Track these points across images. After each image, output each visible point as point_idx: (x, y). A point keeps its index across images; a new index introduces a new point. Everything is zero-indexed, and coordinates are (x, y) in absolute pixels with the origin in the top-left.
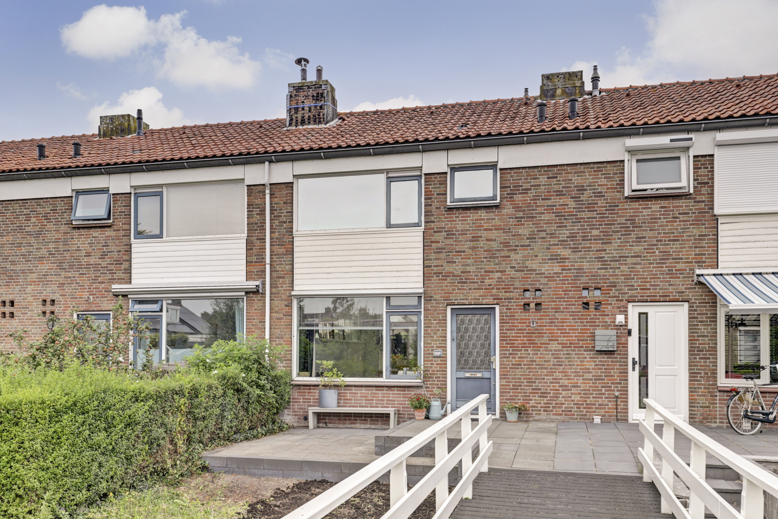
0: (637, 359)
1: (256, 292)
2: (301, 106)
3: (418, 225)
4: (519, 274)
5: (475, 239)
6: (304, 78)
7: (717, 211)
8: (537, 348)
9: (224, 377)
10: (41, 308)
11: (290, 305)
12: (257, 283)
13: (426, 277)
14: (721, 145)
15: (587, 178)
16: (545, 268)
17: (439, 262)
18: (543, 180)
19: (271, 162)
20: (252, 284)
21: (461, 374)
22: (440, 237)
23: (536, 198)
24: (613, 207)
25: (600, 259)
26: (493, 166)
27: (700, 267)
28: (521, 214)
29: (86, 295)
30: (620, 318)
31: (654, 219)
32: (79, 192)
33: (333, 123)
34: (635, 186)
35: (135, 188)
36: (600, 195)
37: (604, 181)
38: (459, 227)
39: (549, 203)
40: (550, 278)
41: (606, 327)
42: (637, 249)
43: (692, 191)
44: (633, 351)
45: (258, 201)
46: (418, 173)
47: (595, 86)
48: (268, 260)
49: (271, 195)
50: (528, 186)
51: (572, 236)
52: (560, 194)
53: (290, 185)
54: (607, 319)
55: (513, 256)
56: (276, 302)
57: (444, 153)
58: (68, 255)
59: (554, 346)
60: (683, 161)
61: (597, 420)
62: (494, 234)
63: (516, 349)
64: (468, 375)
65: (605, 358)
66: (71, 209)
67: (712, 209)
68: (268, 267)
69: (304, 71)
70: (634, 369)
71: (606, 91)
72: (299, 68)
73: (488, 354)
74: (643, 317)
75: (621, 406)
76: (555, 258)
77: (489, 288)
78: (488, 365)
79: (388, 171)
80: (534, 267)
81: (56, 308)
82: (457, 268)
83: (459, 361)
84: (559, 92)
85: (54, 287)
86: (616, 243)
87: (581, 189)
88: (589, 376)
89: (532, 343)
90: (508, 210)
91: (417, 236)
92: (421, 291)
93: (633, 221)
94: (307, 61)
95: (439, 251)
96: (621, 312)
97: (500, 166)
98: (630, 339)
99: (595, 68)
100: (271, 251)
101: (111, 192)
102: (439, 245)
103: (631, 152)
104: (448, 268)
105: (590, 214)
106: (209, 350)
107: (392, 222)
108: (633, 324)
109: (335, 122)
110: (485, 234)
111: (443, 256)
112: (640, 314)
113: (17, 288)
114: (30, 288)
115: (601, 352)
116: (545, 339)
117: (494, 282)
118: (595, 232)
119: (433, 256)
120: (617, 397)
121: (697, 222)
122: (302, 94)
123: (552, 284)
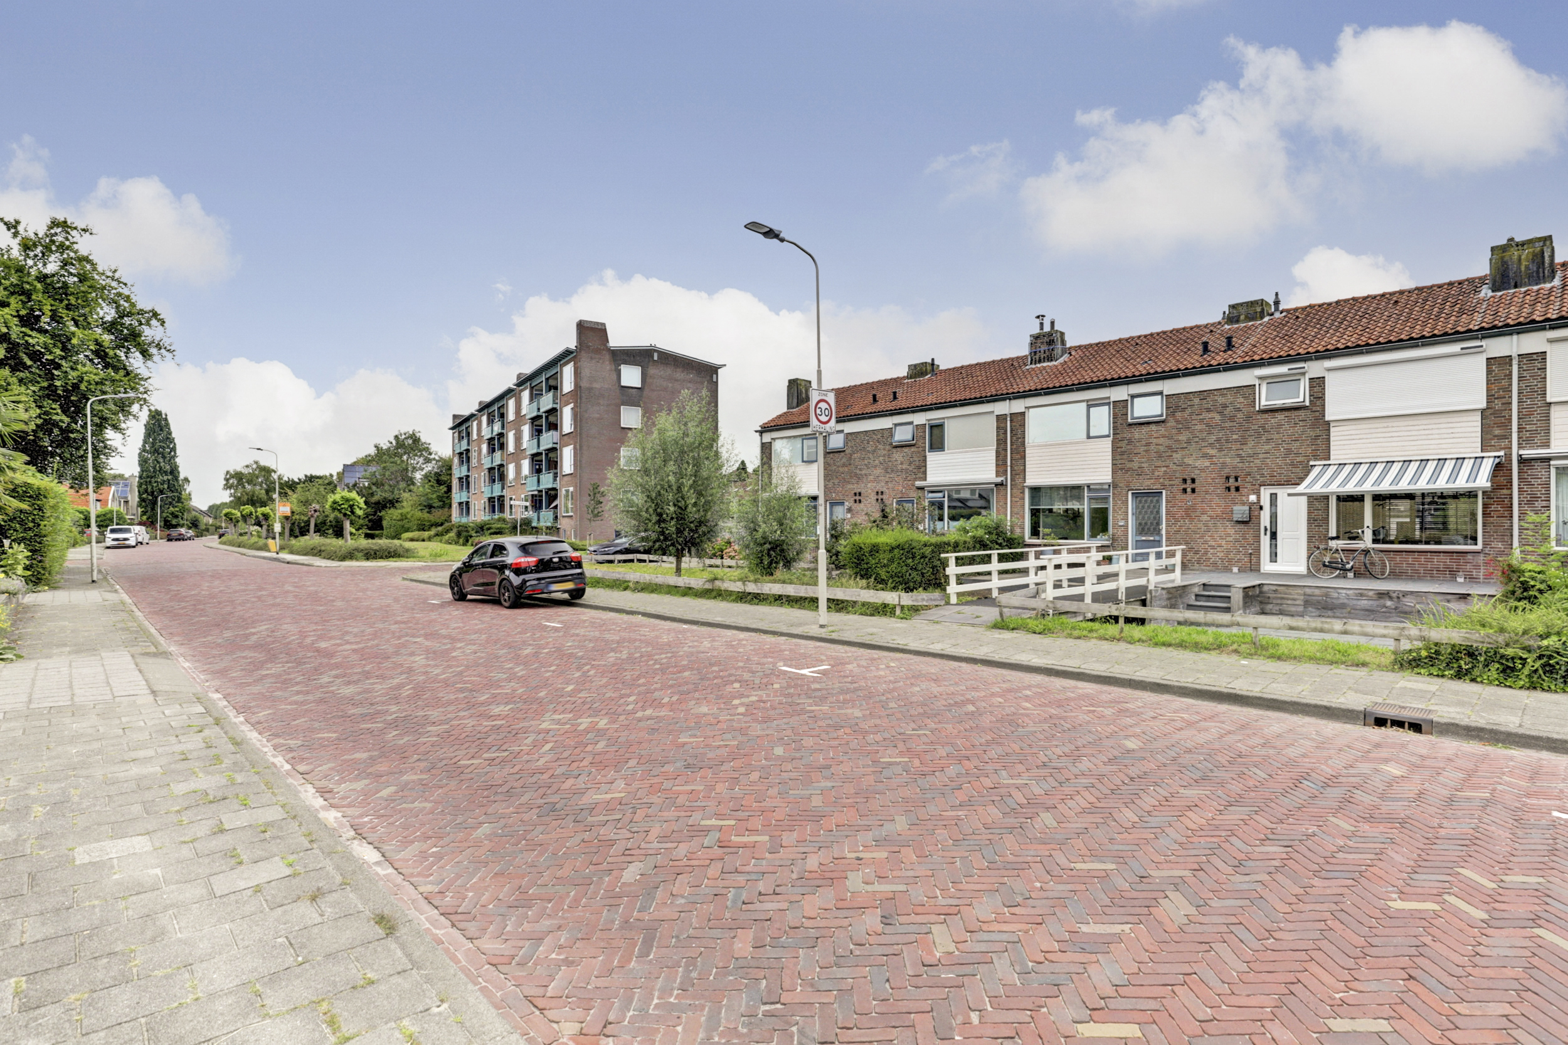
0: (1269, 528)
1: (1001, 484)
2: (1038, 350)
3: (1108, 436)
4: (1179, 468)
5: (1148, 444)
6: (1042, 329)
7: (1327, 418)
8: (1192, 520)
9: (974, 537)
10: (876, 497)
11: (1023, 493)
12: (1002, 479)
13: (1114, 472)
14: (1329, 370)
15: (1230, 398)
16: (1198, 464)
17: (1123, 461)
18: (1196, 401)
19: (1010, 399)
20: (999, 480)
21: (1139, 538)
22: (1123, 444)
23: (1191, 414)
24: (1248, 418)
25: (1239, 456)
26: (1161, 393)
27: (1316, 460)
28: (1180, 426)
29: (900, 488)
30: (1253, 498)
31: (1280, 426)
32: (896, 425)
33: (1061, 360)
34: (1263, 403)
35: (929, 420)
36: (1239, 410)
37: (1242, 400)
38: (1137, 436)
39: (1201, 417)
40: (1202, 470)
41: (1244, 504)
42: (1267, 447)
43: (1307, 403)
44: (1265, 519)
45: (1002, 425)
46: (1107, 401)
47: (1277, 309)
48: (1009, 463)
49: (1011, 421)
50: (1186, 406)
51: (1218, 440)
52: (1209, 410)
53: (1023, 414)
54: (1244, 498)
55: (1175, 455)
56: (1014, 491)
57: (1126, 387)
58: (890, 464)
59: (1205, 518)
60: (1302, 383)
61: (1235, 570)
62: (1161, 441)
63: (1177, 520)
64: (1144, 538)
65: (1242, 526)
66: (892, 436)
67: (1324, 416)
68: (1009, 468)
69: (1042, 324)
70: (1265, 534)
71: (1288, 311)
72: (1038, 321)
73: (1159, 523)
74: (1274, 498)
75: (1254, 560)
76: (1205, 456)
77: (1158, 478)
78: (1159, 533)
79: (1088, 401)
80: (1190, 462)
81: (884, 497)
82: (1135, 465)
83: (1137, 529)
84: (1242, 317)
85: (883, 484)
86: (1251, 444)
87: (1225, 406)
88: (1231, 539)
89: (1188, 515)
90: (1171, 423)
91: (1107, 444)
92: (1110, 481)
93: (1263, 428)
94: (1043, 316)
95: (1122, 453)
96: (1254, 493)
97: (1165, 393)
98: (1262, 512)
99: (1277, 294)
100: (1011, 457)
101: (915, 423)
102: (1123, 449)
103: (1261, 378)
104: (1129, 465)
105: (1231, 424)
106: (969, 522)
107: (1091, 435)
108: (1265, 501)
109: (1066, 357)
110: (1155, 441)
111: (1125, 457)
112: (1271, 494)
113: (863, 485)
114: (869, 485)
115: (1238, 522)
116: (1198, 513)
117: (1161, 474)
118: (1235, 437)
119: (1118, 457)
120: (1251, 554)
121: (1313, 426)
122: (1039, 341)
123: (1203, 474)
